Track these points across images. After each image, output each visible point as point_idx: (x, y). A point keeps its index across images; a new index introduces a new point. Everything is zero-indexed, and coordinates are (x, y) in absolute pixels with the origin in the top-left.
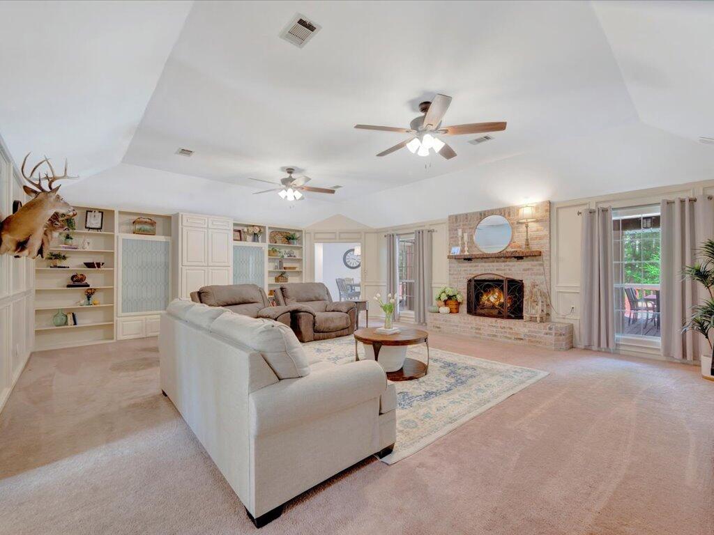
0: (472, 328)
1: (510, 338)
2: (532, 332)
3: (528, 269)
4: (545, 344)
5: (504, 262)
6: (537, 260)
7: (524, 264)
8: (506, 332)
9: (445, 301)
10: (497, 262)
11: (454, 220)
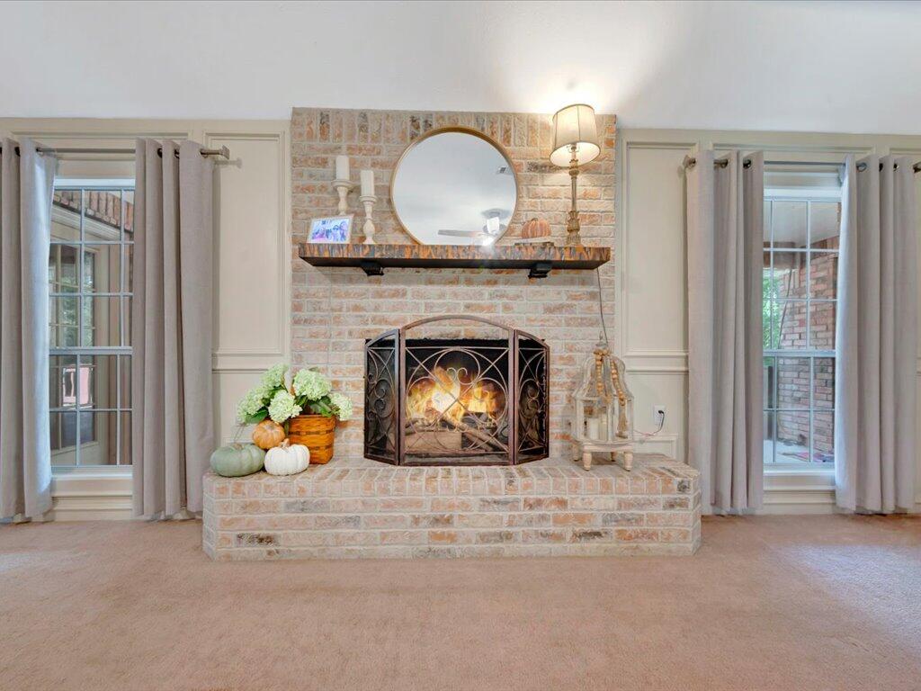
0: (416, 521)
1: (558, 538)
2: (629, 505)
3: (560, 308)
4: (668, 539)
5: (489, 283)
6: (583, 283)
7: (551, 291)
8: (543, 518)
9: (288, 424)
10: (469, 282)
11: (316, 126)
